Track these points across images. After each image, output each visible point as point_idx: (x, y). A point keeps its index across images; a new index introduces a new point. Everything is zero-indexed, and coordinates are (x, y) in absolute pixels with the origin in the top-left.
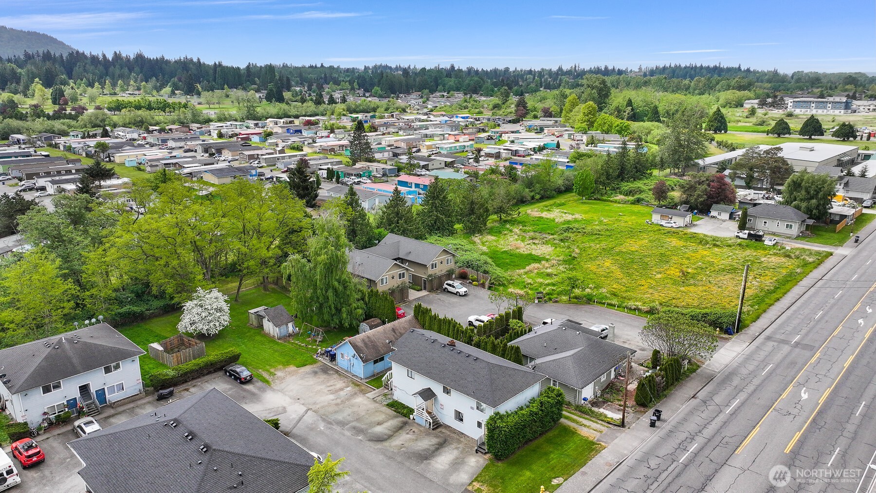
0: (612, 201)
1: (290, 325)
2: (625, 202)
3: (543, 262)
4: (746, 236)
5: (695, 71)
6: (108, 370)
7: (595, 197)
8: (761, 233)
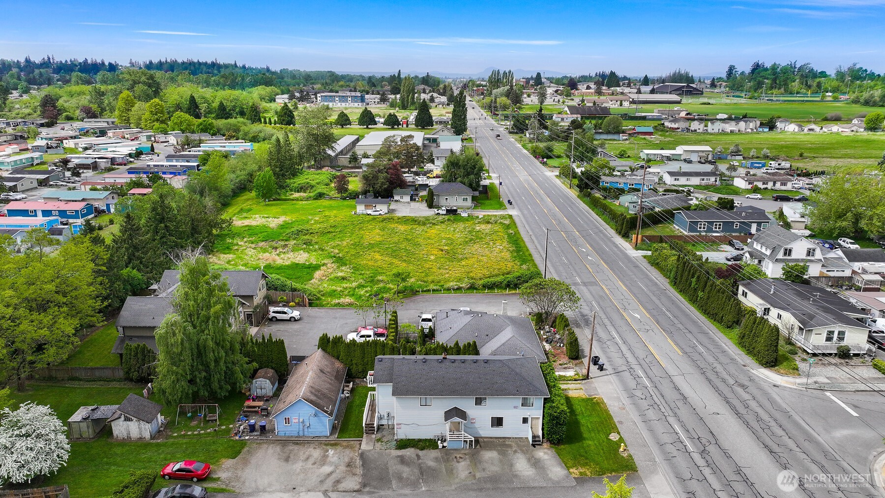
0: (293, 200)
2: (308, 199)
3: (322, 268)
4: (445, 212)
5: (194, 66)
7: (274, 197)
8: (455, 208)
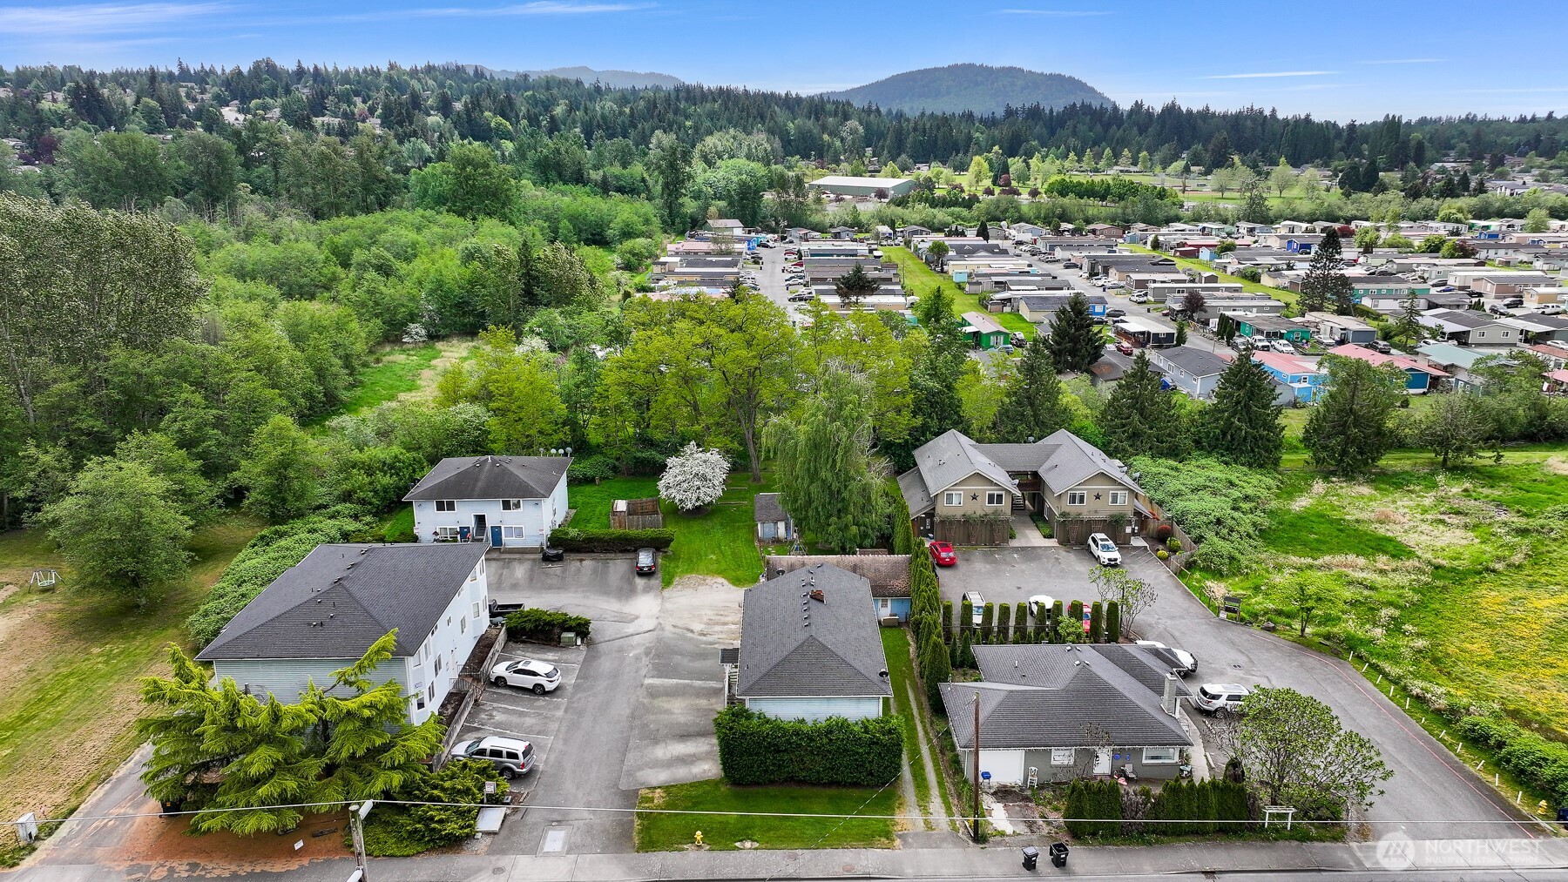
1: (781, 526)
6: (506, 506)
